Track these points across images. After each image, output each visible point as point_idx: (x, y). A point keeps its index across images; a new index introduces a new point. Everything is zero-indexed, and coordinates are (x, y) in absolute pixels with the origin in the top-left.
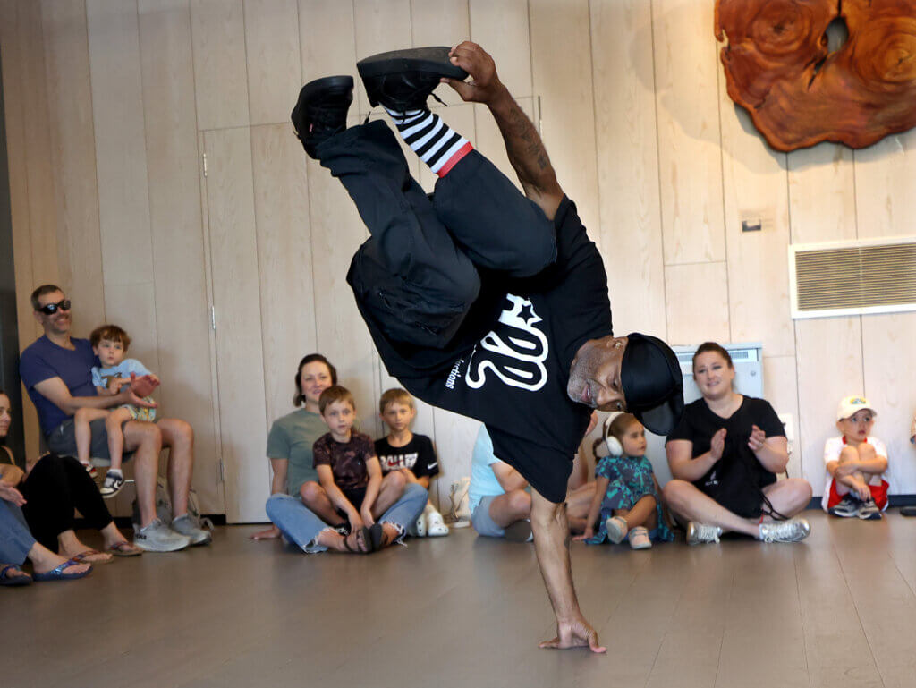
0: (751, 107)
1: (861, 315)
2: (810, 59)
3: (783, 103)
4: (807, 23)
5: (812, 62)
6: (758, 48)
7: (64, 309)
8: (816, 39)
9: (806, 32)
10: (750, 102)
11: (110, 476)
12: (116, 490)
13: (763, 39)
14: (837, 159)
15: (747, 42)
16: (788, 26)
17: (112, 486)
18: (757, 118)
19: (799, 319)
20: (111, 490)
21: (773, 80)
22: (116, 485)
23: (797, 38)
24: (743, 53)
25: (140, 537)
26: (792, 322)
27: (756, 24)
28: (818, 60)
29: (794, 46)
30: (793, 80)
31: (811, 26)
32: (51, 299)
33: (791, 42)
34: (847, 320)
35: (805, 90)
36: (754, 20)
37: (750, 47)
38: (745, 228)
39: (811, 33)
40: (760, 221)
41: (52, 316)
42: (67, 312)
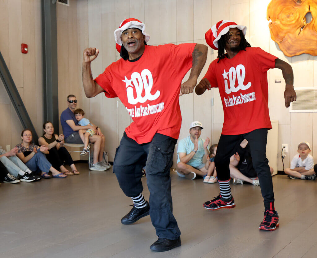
0: (278, 42)
1: (313, 112)
2: (299, 26)
3: (289, 41)
4: (298, 14)
5: (300, 27)
6: (281, 22)
7: (75, 102)
8: (301, 19)
9: (298, 17)
10: (278, 41)
11: (84, 150)
12: (85, 154)
13: (283, 20)
14: (308, 59)
15: (277, 21)
16: (291, 15)
17: (84, 153)
18: (280, 46)
19: (292, 113)
20: (84, 154)
21: (286, 33)
22: (85, 153)
23: (295, 19)
24: (276, 24)
25: (93, 166)
26: (290, 114)
27: (280, 15)
28: (302, 26)
29: (294, 22)
30: (293, 33)
31: (299, 15)
32: (72, 99)
33: (292, 21)
34: (308, 114)
35: (297, 36)
36: (280, 13)
37: (278, 22)
38: (276, 82)
39: (299, 17)
40: (281, 80)
41: (71, 104)
42: (76, 103)
